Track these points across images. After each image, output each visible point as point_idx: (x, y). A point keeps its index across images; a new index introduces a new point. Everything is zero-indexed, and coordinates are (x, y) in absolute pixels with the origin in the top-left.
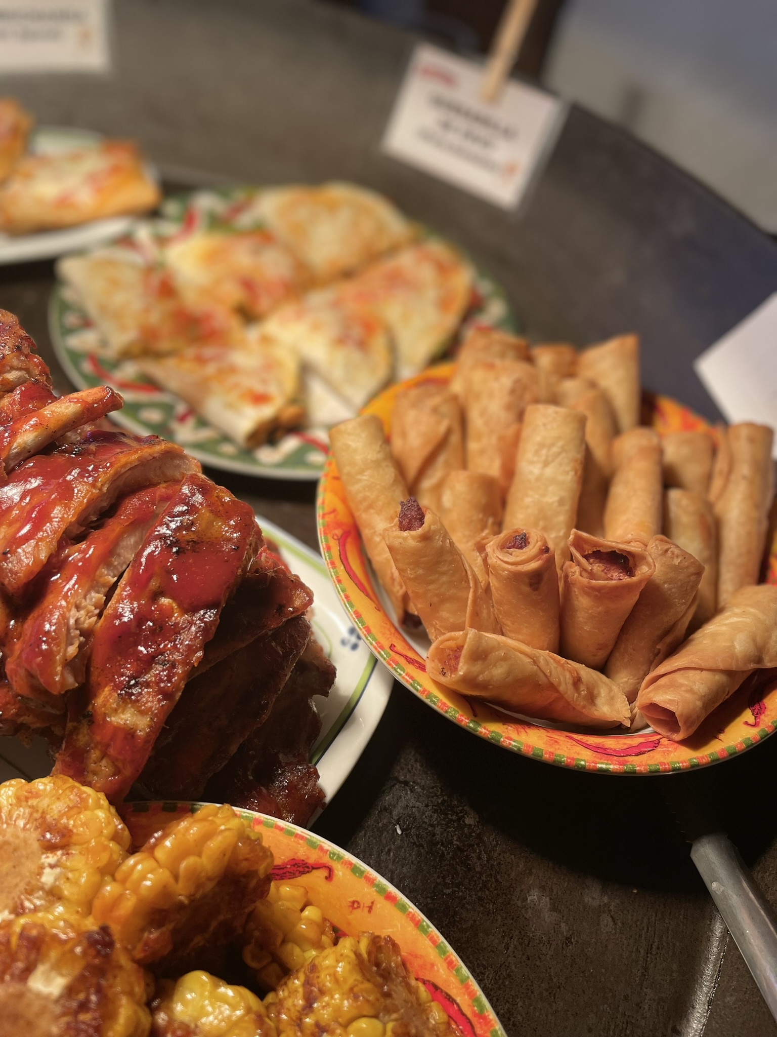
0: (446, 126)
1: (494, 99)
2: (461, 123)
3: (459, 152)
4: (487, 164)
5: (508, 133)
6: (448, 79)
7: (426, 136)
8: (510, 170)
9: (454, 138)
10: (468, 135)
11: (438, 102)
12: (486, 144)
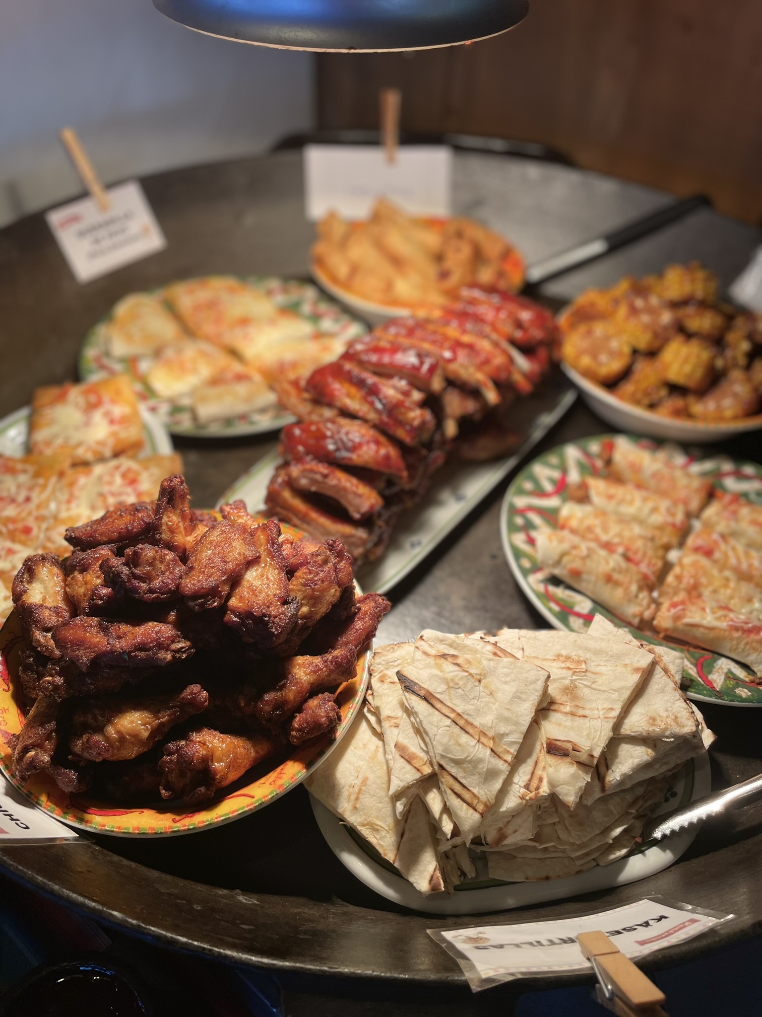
0: (97, 241)
1: (104, 208)
2: (102, 233)
3: (115, 247)
4: (133, 239)
5: (128, 216)
6: (75, 219)
7: (93, 255)
8: (145, 231)
9: (106, 243)
10: (111, 235)
11: (82, 234)
12: (123, 231)
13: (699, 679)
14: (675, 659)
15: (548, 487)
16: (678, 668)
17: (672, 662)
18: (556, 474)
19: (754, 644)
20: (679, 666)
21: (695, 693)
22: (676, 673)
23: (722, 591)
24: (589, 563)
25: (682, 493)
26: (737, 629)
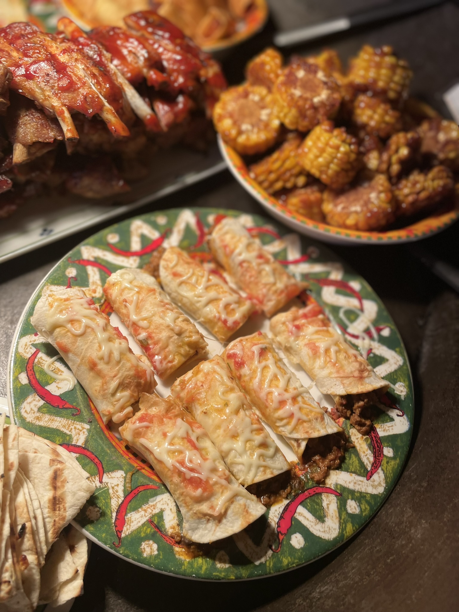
13: (114, 515)
14: (79, 490)
15: (136, 245)
16: (77, 502)
17: (73, 492)
18: (155, 235)
19: (188, 499)
20: (78, 500)
21: (90, 533)
22: (70, 508)
23: (214, 415)
24: (80, 342)
25: (261, 291)
26: (180, 474)
